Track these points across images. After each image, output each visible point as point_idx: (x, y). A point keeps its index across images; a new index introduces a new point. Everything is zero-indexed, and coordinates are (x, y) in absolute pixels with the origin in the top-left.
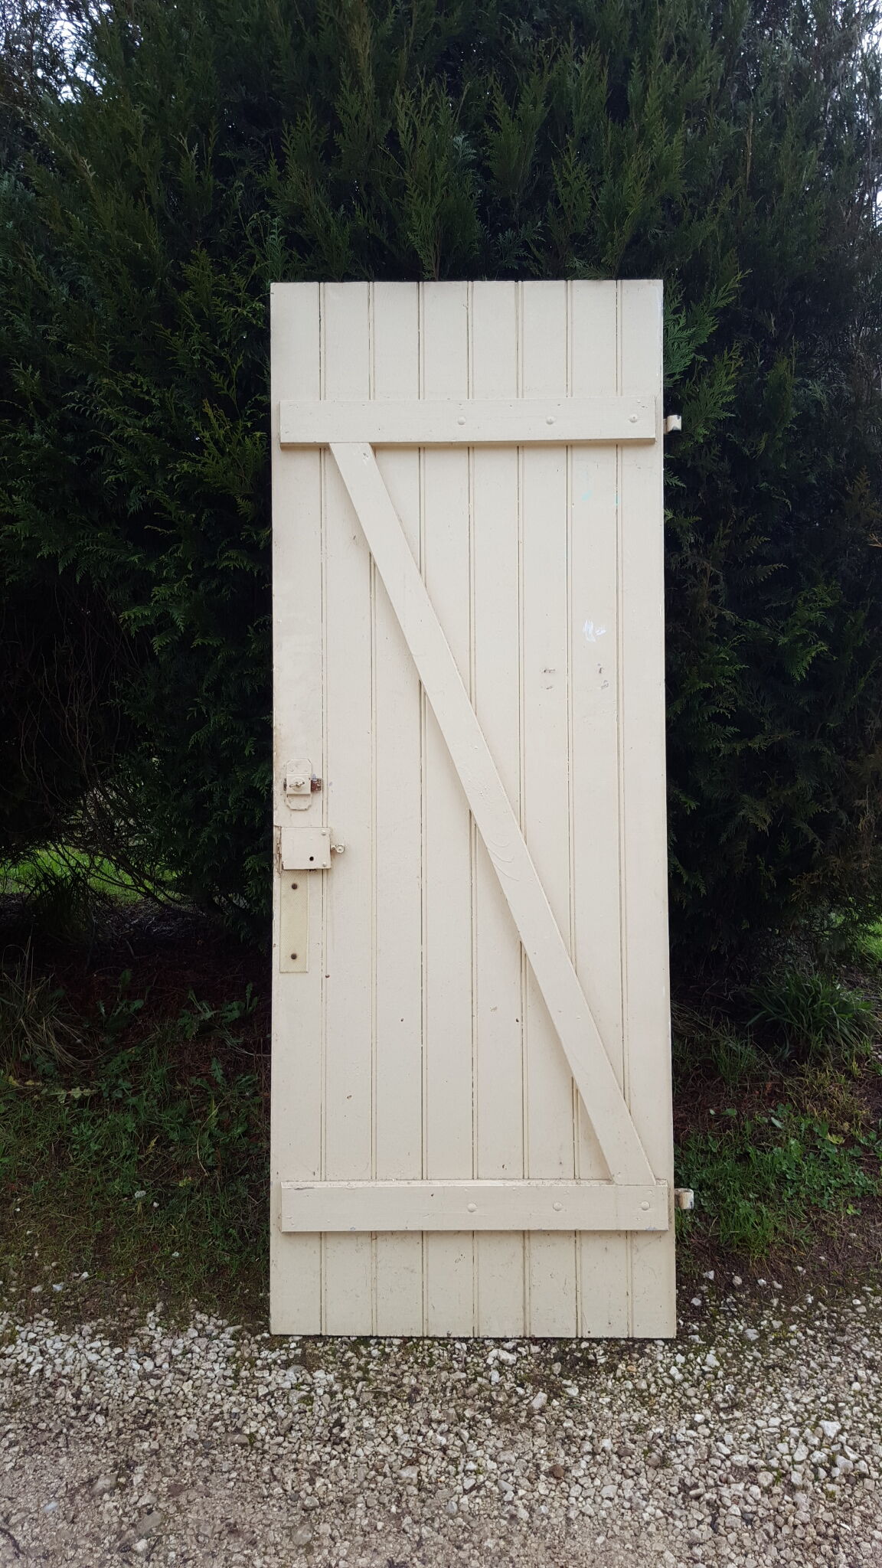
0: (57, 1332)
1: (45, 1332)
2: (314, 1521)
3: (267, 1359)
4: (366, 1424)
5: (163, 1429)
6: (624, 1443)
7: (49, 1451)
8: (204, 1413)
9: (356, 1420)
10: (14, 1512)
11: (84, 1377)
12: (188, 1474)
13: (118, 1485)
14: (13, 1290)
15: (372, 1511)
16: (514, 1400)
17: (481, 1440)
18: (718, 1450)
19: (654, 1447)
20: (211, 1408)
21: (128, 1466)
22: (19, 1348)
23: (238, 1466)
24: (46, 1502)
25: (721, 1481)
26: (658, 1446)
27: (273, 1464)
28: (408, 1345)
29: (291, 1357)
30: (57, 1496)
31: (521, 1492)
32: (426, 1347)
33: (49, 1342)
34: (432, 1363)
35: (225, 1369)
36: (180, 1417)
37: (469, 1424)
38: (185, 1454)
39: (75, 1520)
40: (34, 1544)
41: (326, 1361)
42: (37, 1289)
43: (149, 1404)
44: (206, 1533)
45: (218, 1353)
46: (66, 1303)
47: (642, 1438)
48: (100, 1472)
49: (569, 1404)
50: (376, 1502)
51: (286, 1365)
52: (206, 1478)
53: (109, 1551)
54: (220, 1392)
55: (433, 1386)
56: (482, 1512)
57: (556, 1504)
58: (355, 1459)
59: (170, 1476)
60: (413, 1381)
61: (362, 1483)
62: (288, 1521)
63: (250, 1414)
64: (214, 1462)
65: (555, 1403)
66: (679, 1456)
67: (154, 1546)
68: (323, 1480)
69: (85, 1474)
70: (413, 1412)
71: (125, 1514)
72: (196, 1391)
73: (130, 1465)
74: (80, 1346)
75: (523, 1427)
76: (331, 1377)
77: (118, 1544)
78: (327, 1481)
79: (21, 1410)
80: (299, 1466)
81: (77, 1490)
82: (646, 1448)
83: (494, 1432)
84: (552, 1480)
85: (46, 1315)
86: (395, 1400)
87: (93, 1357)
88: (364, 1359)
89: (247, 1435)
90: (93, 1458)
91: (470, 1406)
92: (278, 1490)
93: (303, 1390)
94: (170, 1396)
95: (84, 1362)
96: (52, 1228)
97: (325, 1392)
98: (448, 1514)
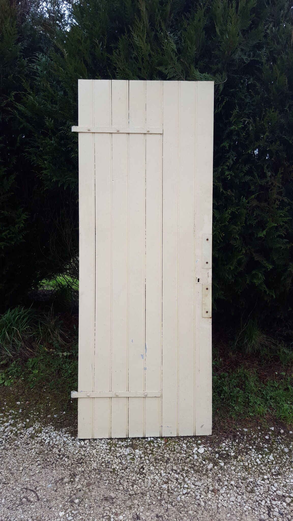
0: (54, 430)
1: (51, 430)
2: (132, 499)
3: (120, 444)
4: (151, 469)
5: (86, 464)
6: (239, 483)
7: (50, 468)
8: (99, 460)
9: (148, 467)
10: (38, 486)
11: (62, 445)
12: (93, 480)
13: (71, 481)
14: (42, 416)
15: (152, 498)
16: (202, 465)
17: (190, 478)
18: (272, 489)
19: (249, 485)
20: (102, 459)
21: (74, 475)
22: (42, 434)
23: (109, 479)
24: (48, 484)
25: (272, 499)
26: (251, 485)
27: (120, 479)
28: (167, 444)
29: (128, 444)
30: (52, 482)
31: (202, 496)
32: (173, 445)
33: (52, 433)
34: (174, 450)
35: (107, 447)
36: (91, 461)
37: (186, 472)
38: (92, 473)
39: (57, 491)
40: (43, 497)
41: (140, 447)
42: (49, 416)
43: (82, 456)
44: (97, 499)
45: (105, 441)
46: (58, 421)
47: (245, 482)
48: (65, 476)
49: (220, 468)
50: (153, 495)
51: (127, 447)
52: (99, 481)
53: (67, 502)
54: (105, 454)
55: (174, 458)
56: (189, 502)
57: (214, 502)
58: (147, 480)
59: (87, 480)
60: (168, 456)
61: (149, 488)
62: (124, 498)
63: (114, 462)
64: (101, 476)
65: (216, 467)
66: (258, 489)
67: (81, 502)
68: (136, 486)
69: (61, 477)
70: (167, 466)
71: (72, 490)
72: (97, 453)
73: (75, 475)
74: (61, 435)
75: (204, 474)
76: (141, 452)
77: (69, 500)
78: (138, 486)
79: (42, 454)
80: (129, 480)
81: (58, 481)
82: (246, 486)
83: (194, 475)
84: (213, 493)
85: (51, 425)
86: (162, 462)
87: (65, 439)
88: (152, 447)
89: (112, 469)
90: (63, 472)
91: (186, 466)
92: (121, 488)
93: (131, 456)
94: (89, 454)
95: (62, 441)
96: (55, 397)
97: (139, 457)
98: (177, 501)
